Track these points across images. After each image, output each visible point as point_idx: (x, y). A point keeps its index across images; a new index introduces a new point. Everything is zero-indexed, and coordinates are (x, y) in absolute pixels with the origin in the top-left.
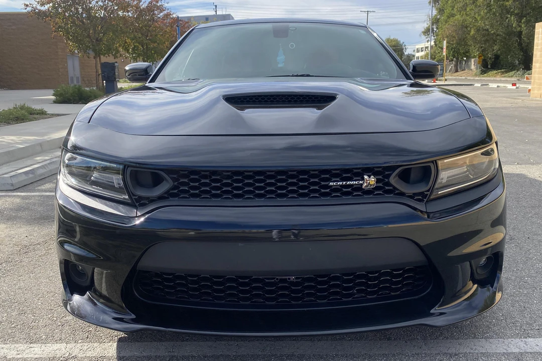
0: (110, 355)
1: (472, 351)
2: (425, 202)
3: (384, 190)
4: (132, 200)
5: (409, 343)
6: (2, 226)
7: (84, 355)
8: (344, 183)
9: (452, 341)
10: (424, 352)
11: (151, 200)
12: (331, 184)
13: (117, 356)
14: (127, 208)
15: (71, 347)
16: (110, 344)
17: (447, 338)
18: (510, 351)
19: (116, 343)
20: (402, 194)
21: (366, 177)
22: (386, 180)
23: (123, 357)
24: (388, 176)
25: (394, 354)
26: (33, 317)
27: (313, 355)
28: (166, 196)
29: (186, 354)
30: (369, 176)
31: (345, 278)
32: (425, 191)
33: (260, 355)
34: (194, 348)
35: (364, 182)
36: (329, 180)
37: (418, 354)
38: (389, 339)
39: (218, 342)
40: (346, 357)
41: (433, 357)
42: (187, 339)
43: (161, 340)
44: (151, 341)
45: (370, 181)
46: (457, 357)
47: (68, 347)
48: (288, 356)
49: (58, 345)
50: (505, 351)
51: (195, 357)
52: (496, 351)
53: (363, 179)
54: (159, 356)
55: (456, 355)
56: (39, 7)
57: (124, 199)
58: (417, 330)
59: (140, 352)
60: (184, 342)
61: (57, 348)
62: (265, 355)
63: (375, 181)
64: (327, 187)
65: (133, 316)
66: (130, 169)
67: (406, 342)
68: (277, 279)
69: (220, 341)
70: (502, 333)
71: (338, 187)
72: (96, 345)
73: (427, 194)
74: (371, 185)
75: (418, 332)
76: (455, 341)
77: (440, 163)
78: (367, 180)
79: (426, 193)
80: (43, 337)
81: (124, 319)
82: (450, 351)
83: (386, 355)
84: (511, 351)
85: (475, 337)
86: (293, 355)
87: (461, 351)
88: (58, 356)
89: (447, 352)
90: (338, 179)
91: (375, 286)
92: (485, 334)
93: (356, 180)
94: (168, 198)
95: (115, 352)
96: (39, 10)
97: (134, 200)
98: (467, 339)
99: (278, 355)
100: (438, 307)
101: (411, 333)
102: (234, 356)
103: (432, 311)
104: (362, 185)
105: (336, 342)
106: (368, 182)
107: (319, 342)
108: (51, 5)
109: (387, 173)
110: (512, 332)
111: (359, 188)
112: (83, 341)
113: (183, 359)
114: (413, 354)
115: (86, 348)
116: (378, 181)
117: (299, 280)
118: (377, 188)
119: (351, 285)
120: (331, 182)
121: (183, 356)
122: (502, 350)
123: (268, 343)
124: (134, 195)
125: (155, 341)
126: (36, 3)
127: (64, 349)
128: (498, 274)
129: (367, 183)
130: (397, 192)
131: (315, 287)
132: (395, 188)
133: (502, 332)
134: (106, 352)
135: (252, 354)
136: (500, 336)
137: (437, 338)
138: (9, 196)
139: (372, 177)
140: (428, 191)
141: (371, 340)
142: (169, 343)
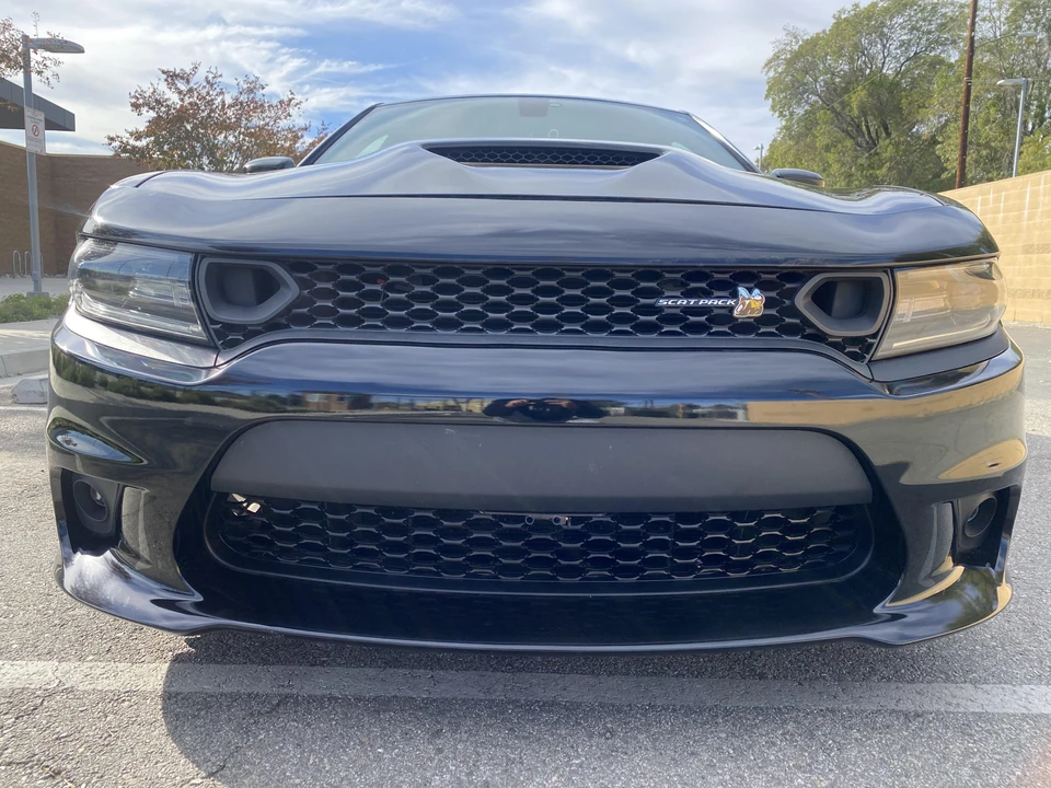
0: (149, 688)
1: (951, 709)
2: (867, 361)
3: (781, 326)
4: (210, 334)
5: (807, 685)
6: (5, 454)
7: (92, 687)
8: (692, 302)
9: (900, 685)
10: (844, 707)
11: (250, 331)
12: (663, 302)
13: (165, 691)
14: (199, 351)
15: (67, 668)
16: (154, 665)
17: (889, 680)
18: (1035, 711)
19: (167, 665)
20: (820, 337)
21: (742, 291)
22: (787, 302)
23: (177, 694)
24: (792, 294)
25: (780, 709)
26: (5, 608)
27: (600, 705)
28: (284, 321)
29: (318, 693)
30: (750, 290)
31: (682, 526)
32: (868, 336)
33: (481, 701)
34: (337, 679)
35: (737, 303)
36: (658, 294)
37: (833, 711)
38: (762, 676)
39: (391, 671)
40: (674, 710)
41: (867, 717)
42: (324, 662)
43: (265, 662)
44: (245, 663)
45: (750, 302)
46: (921, 720)
47: (60, 668)
48: (544, 705)
49: (41, 664)
50: (1025, 711)
51: (336, 699)
52: (1005, 710)
53: (735, 295)
54: (257, 695)
55: (918, 715)
56: (132, 142)
57: (194, 333)
58: (818, 660)
59: (216, 684)
60: (315, 668)
61: (36, 669)
62: (493, 701)
63: (761, 300)
64: (652, 310)
65: (199, 598)
66: (205, 262)
67: (800, 684)
68: (530, 519)
69: (395, 667)
70: (1006, 673)
71: (678, 311)
72: (121, 666)
73: (872, 344)
74: (753, 310)
75: (823, 665)
76: (909, 686)
77: (900, 275)
78: (744, 298)
79: (869, 340)
80: (14, 646)
81: (177, 604)
82: (901, 707)
83: (761, 709)
84: (1038, 712)
85: (947, 679)
86: (554, 703)
87: (926, 707)
88: (32, 687)
89: (896, 708)
90: (678, 294)
91: (745, 550)
92: (966, 673)
93: (719, 298)
94: (287, 326)
95: (161, 682)
96: (133, 147)
97: (213, 333)
98: (931, 682)
99: (523, 702)
100: (891, 602)
101: (806, 665)
102: (423, 699)
103: (877, 610)
104: (731, 309)
105: (647, 679)
106: (747, 302)
107: (610, 678)
108: (153, 138)
109: (788, 286)
110: (1025, 671)
111: (726, 317)
112: (96, 657)
113: (308, 702)
114: (822, 710)
115: (99, 671)
116: (768, 304)
117: (579, 527)
118: (764, 320)
119: (695, 544)
120: (663, 298)
121: (310, 696)
122: (1015, 707)
123: (499, 675)
124: (214, 322)
125: (254, 663)
126: (128, 135)
127: (50, 674)
128: (1003, 540)
129: (744, 304)
130: (808, 331)
131: (614, 544)
132: (806, 322)
133: (1002, 671)
134: (141, 682)
135: (463, 697)
136: (1002, 679)
137: (865, 678)
138: (33, 413)
139: (757, 291)
140: (874, 336)
141: (724, 677)
142: (282, 667)
